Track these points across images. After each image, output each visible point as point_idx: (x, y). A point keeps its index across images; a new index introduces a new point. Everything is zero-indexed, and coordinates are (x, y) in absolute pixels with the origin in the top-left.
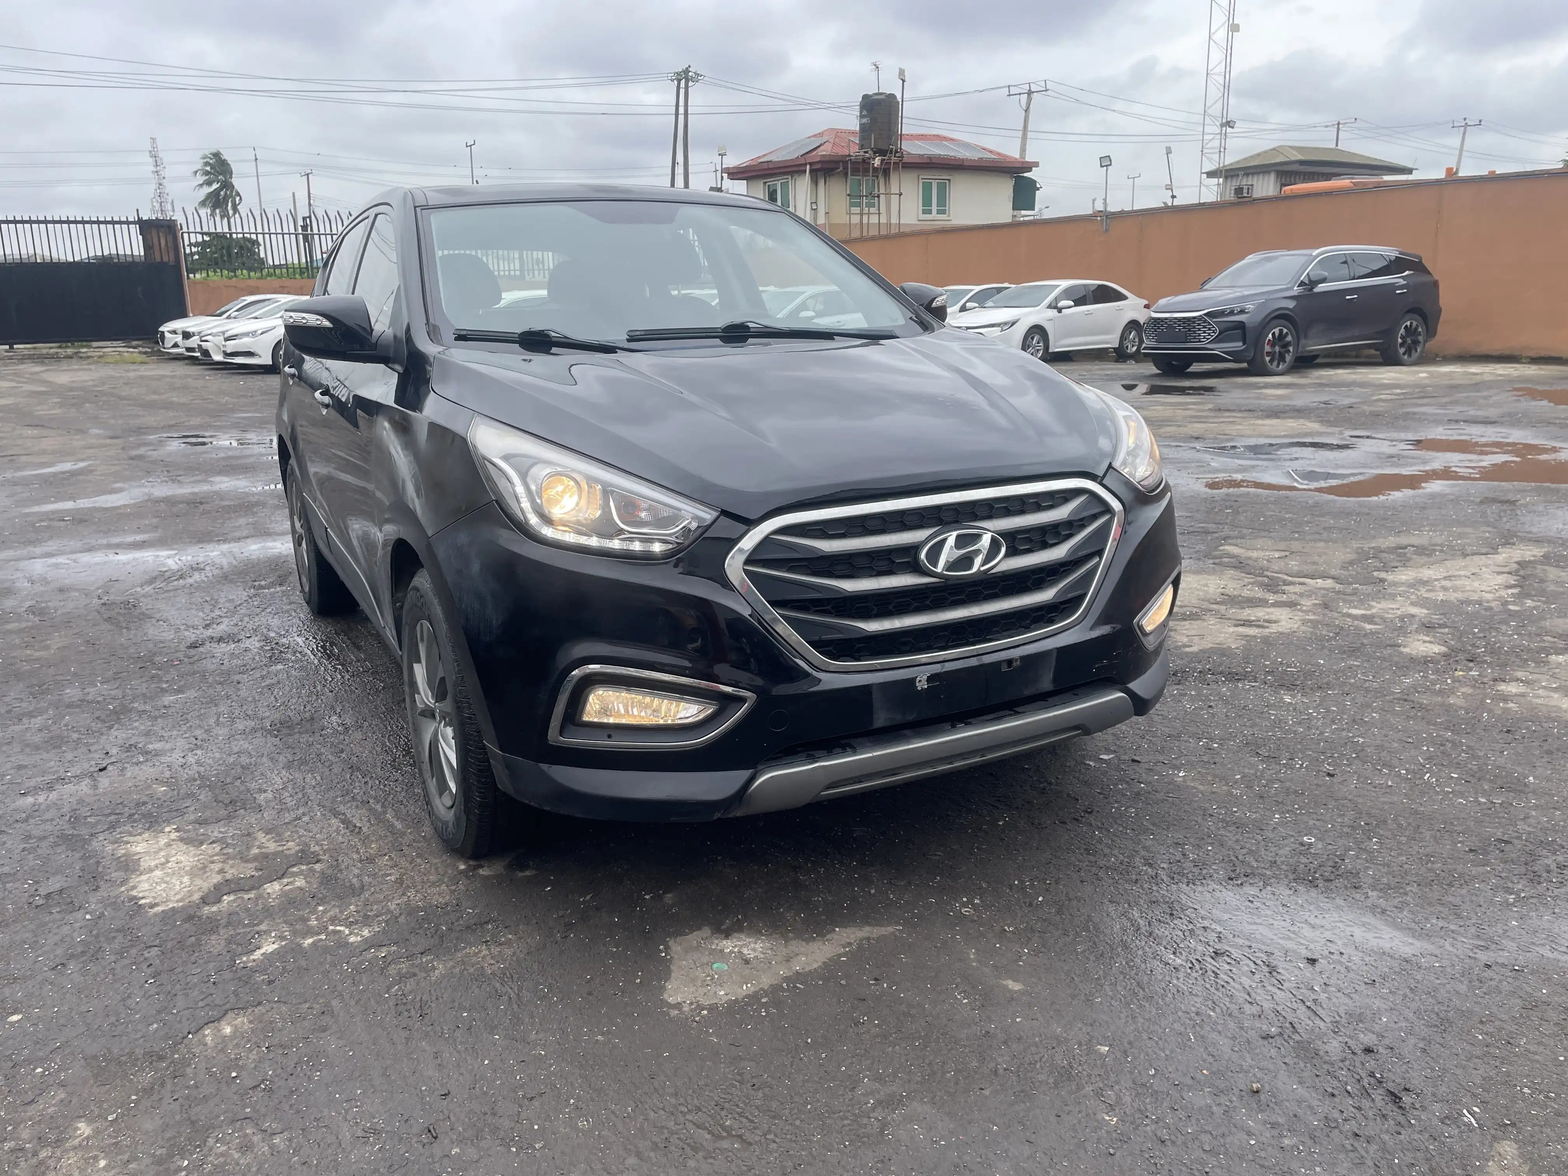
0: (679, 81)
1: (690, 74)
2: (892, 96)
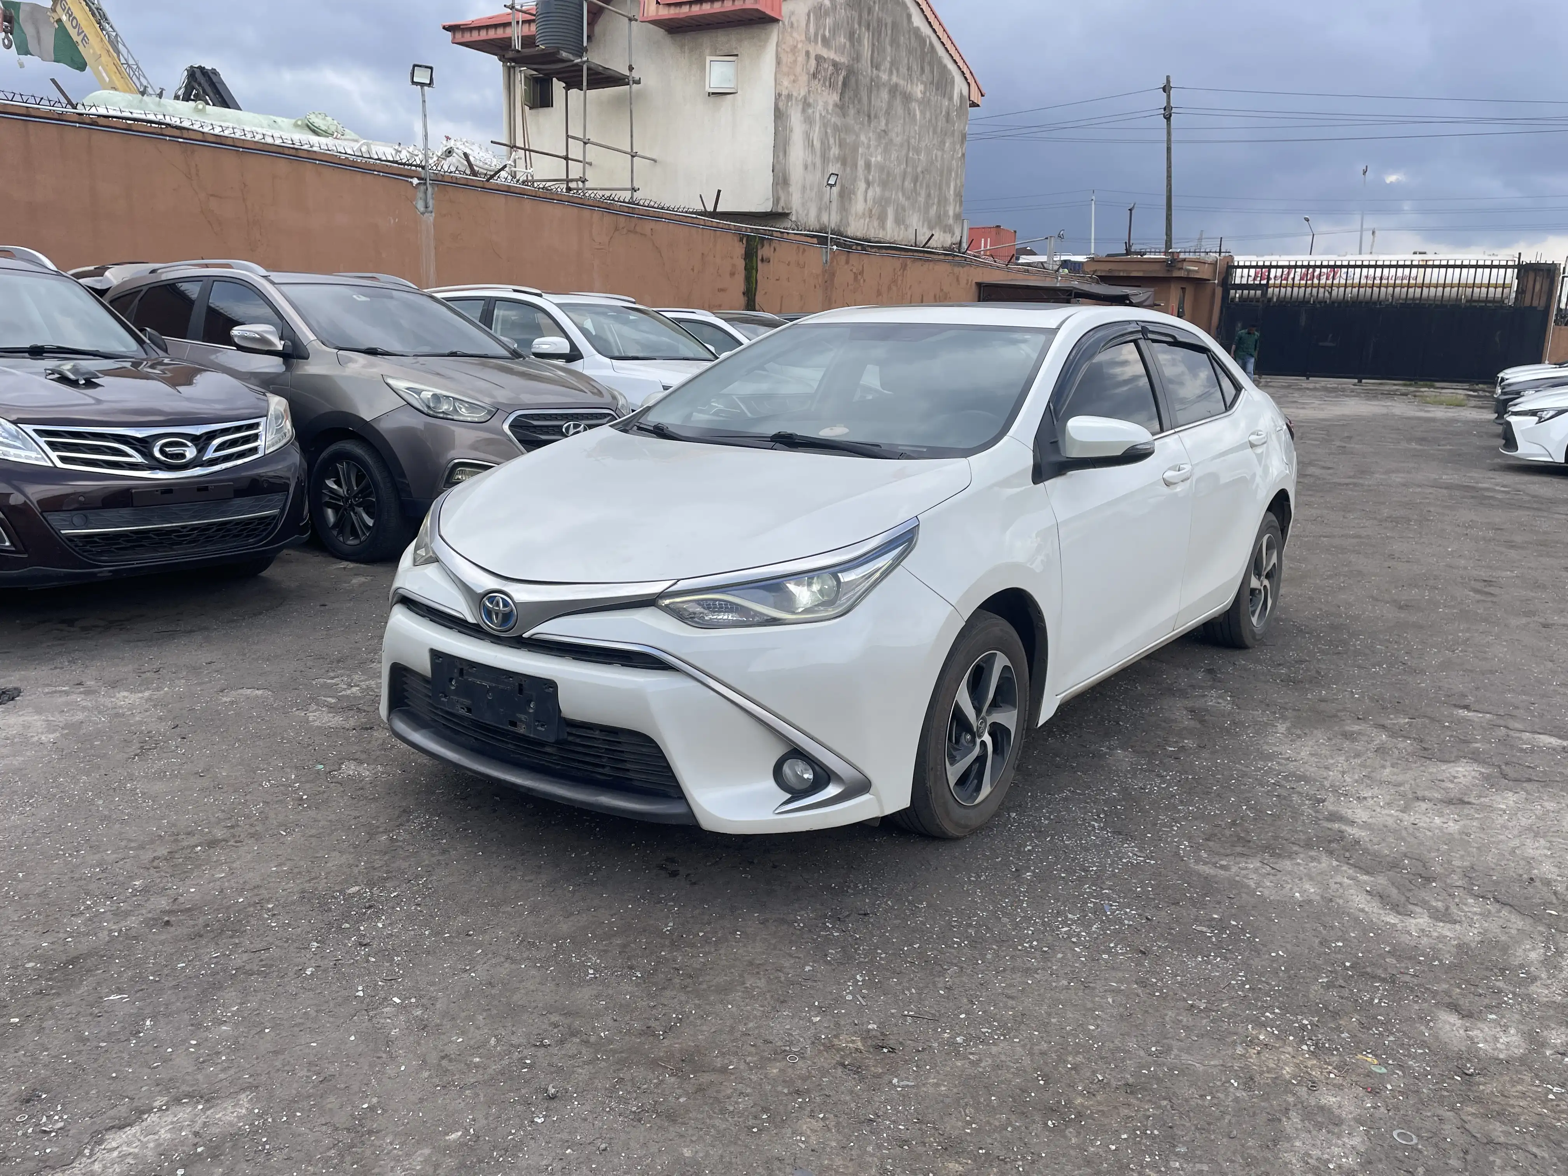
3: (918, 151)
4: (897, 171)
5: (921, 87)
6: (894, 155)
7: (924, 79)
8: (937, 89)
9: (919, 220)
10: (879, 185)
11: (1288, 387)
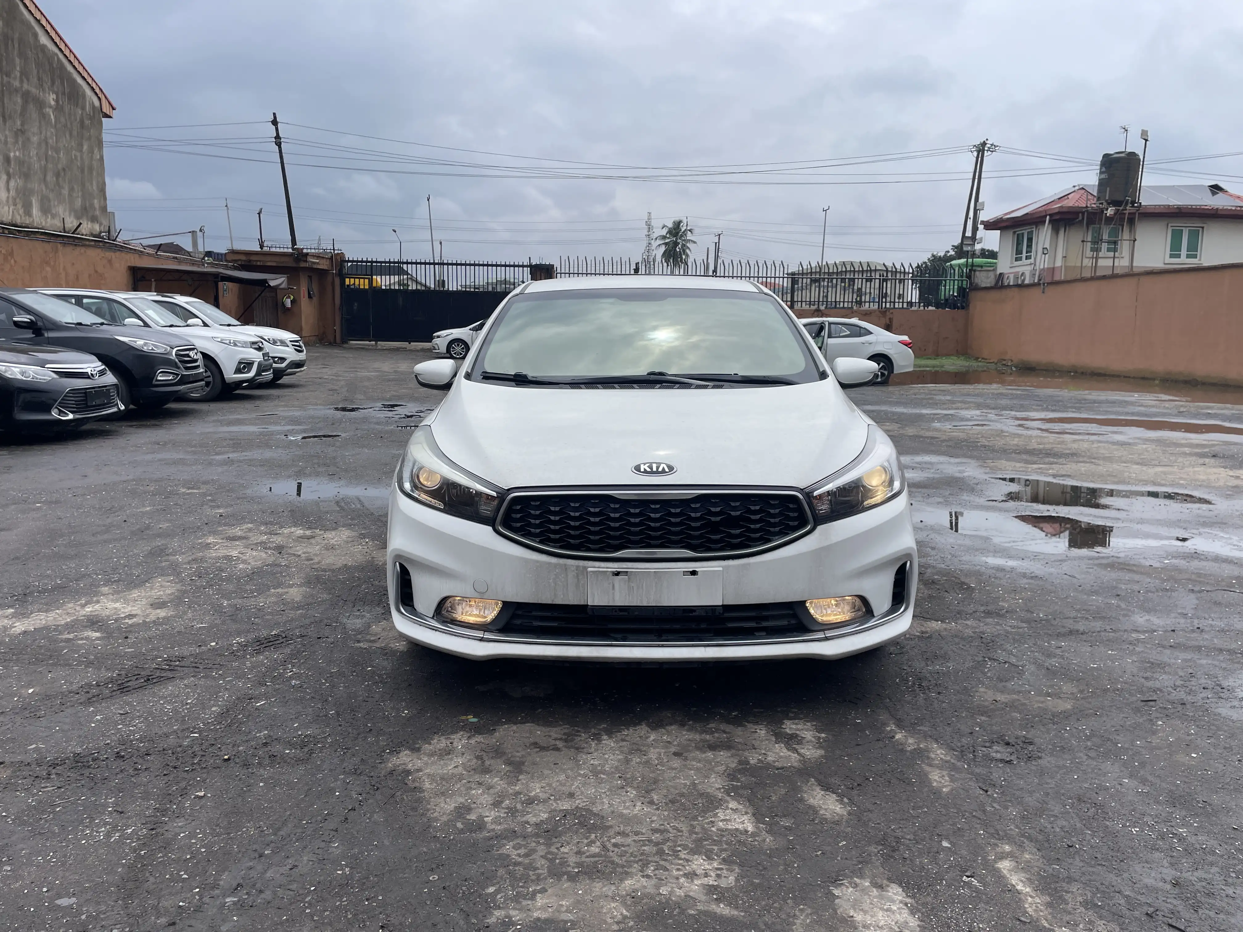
0: (978, 152)
1: (988, 145)
2: (1133, 154)
3: (57, 150)
4: (37, 166)
5: (53, 96)
6: (33, 152)
7: (56, 89)
8: (69, 99)
9: (65, 211)
10: (20, 178)
11: (397, 349)
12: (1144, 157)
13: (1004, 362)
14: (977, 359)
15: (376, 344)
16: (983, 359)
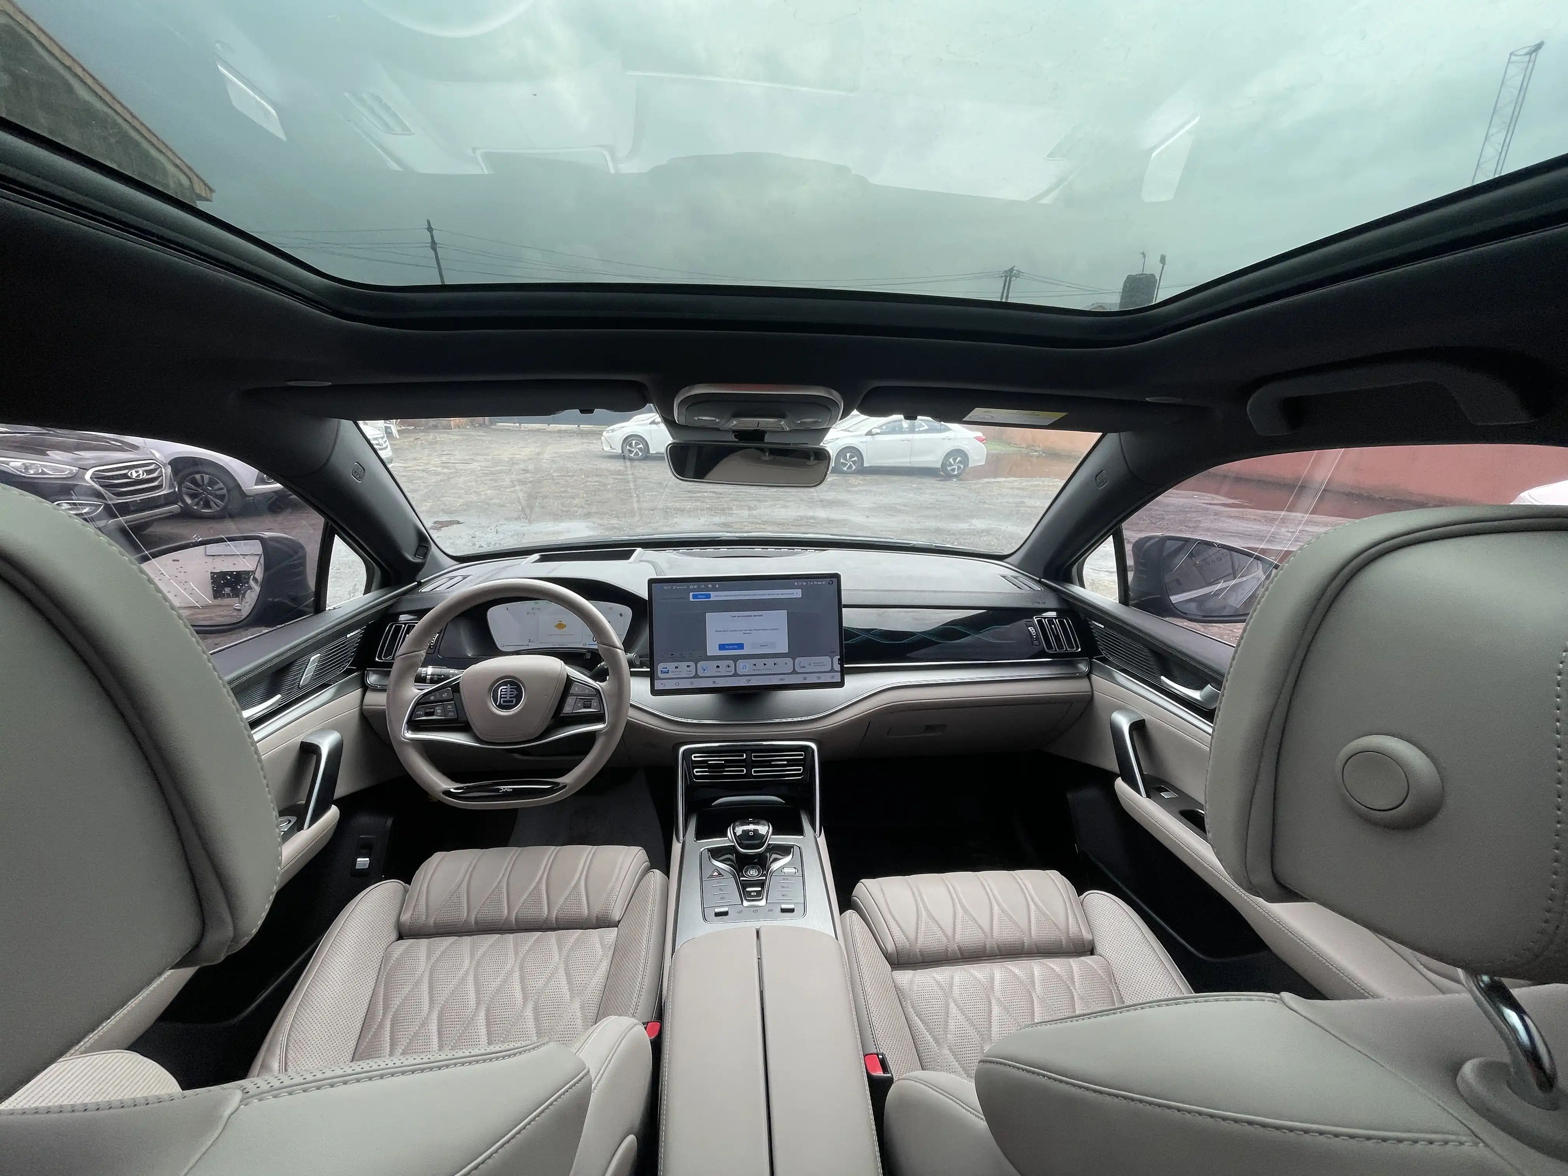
0: (1006, 277)
1: (1014, 272)
2: (1153, 276)
11: (538, 430)
12: (1160, 279)
13: (1033, 448)
14: (1009, 444)
15: (520, 425)
16: (1015, 444)
